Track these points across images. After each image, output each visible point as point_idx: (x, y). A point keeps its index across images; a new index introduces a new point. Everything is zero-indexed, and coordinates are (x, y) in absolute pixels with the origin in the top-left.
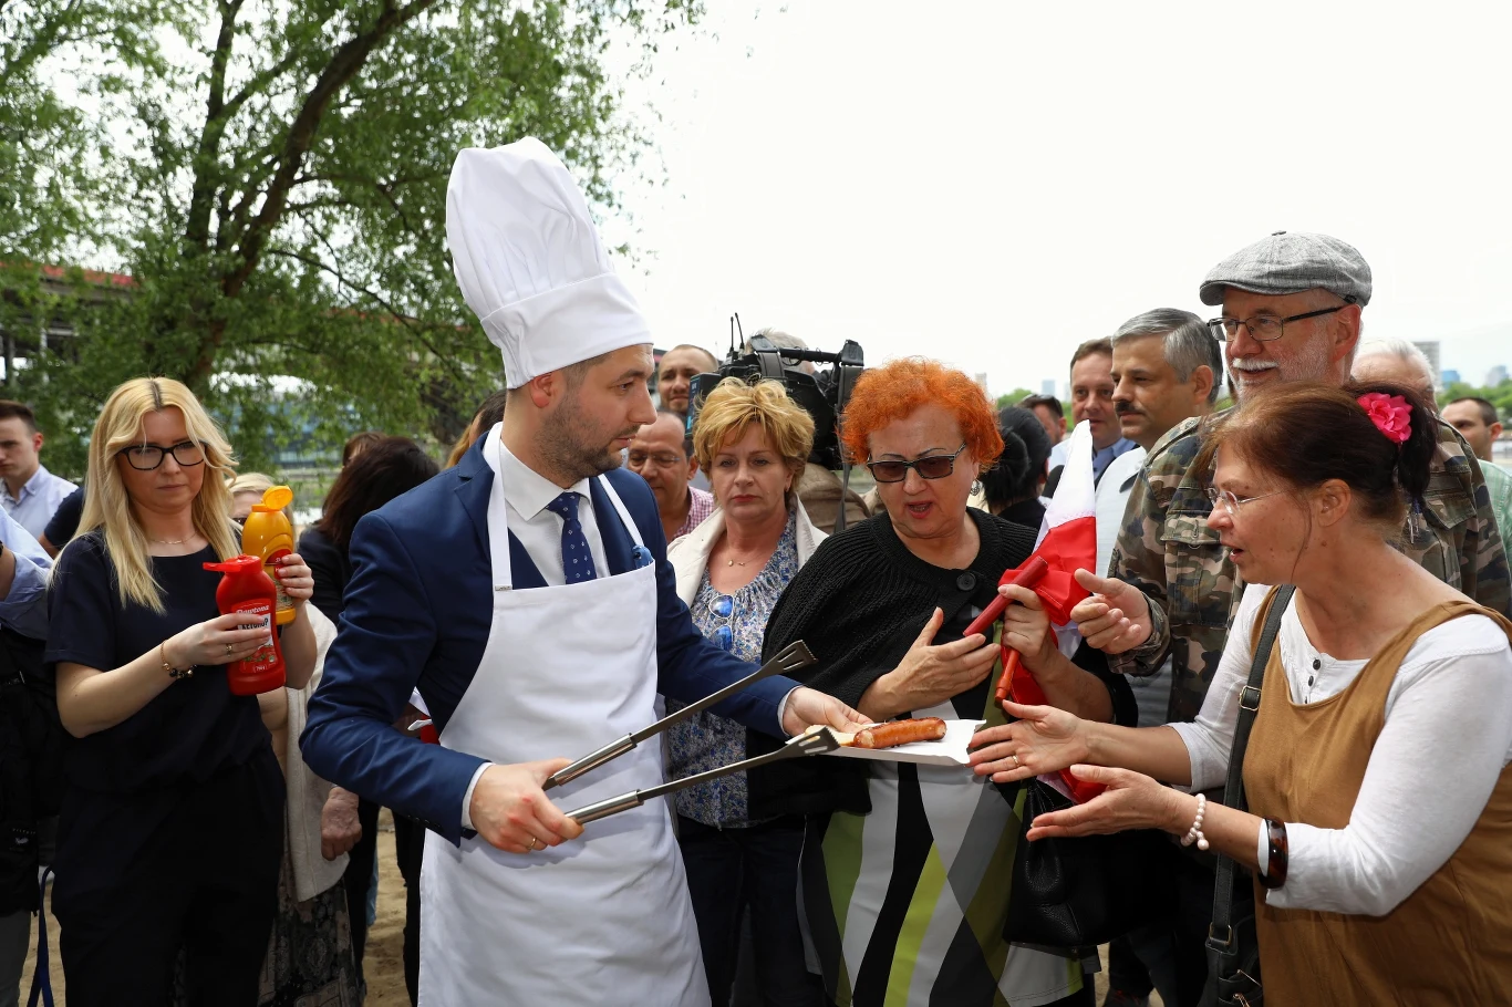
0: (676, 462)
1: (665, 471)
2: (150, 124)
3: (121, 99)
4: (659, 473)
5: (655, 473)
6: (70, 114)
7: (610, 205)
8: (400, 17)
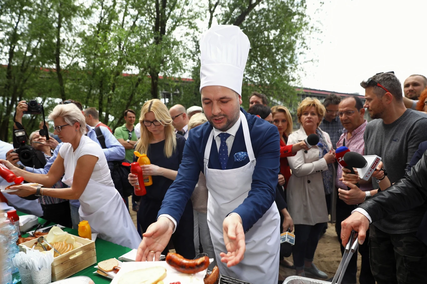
0: (353, 113)
1: (350, 117)
2: (195, 41)
3: (189, 37)
4: (348, 118)
5: (347, 118)
6: (181, 42)
7: (307, 49)
8: (252, 6)
